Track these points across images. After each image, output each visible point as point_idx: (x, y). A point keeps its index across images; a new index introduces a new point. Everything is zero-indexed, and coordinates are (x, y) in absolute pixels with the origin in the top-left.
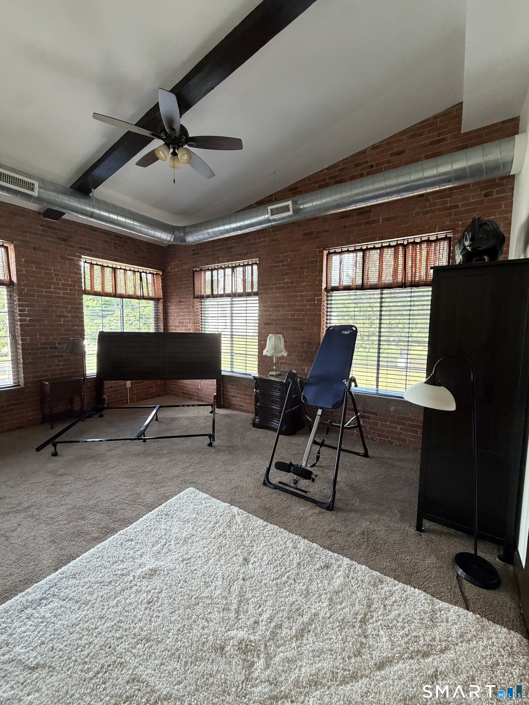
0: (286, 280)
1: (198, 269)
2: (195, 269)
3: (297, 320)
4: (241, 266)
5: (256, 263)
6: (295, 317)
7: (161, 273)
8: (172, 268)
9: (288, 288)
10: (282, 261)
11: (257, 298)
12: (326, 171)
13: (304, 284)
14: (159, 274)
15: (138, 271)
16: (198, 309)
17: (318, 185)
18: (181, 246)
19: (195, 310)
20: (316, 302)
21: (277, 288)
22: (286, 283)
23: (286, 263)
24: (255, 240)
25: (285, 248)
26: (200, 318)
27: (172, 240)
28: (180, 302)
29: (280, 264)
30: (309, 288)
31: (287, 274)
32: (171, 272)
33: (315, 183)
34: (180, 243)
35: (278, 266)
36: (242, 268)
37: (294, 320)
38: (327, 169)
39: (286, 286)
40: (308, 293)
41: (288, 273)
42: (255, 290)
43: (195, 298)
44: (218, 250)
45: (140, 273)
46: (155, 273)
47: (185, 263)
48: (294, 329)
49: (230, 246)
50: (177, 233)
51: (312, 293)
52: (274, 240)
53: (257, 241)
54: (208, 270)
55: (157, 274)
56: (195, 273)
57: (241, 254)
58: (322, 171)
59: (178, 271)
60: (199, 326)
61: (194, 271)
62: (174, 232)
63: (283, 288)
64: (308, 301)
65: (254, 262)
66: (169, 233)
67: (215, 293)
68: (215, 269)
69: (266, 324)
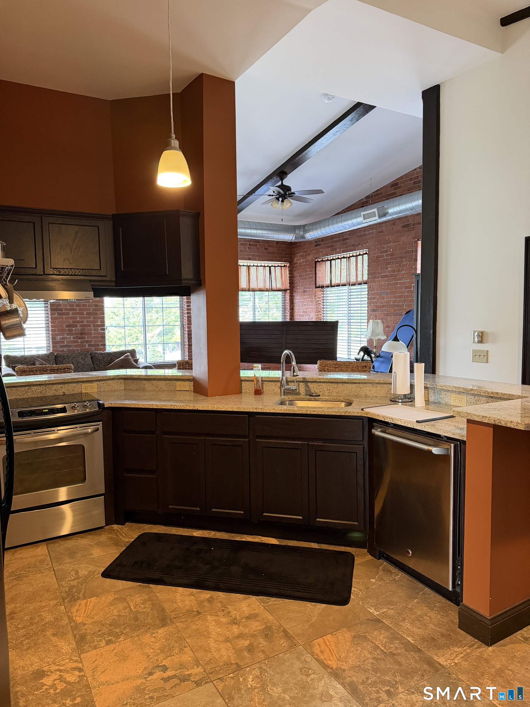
0: (389, 269)
1: (319, 260)
2: (317, 260)
3: (399, 306)
4: (354, 256)
5: (366, 254)
6: (396, 304)
7: (288, 265)
8: (299, 260)
9: (391, 276)
10: (387, 251)
11: (367, 287)
12: (418, 170)
13: (403, 272)
14: (286, 266)
15: (268, 266)
16: (319, 298)
17: (412, 182)
18: (303, 242)
19: (317, 299)
20: (412, 289)
21: (382, 277)
22: (389, 272)
23: (389, 253)
24: (365, 231)
25: (389, 239)
26: (322, 306)
27: (294, 238)
28: (304, 292)
29: (385, 254)
30: (406, 276)
31: (389, 264)
32: (297, 263)
33: (411, 180)
34: (300, 240)
35: (383, 256)
36: (355, 258)
37: (396, 306)
38: (419, 168)
39: (389, 274)
40: (406, 281)
41: (391, 262)
42: (366, 278)
43: (316, 287)
44: (336, 242)
45: (270, 267)
46: (283, 265)
47: (309, 254)
48: (395, 315)
49: (345, 237)
50: (297, 232)
51: (409, 280)
52: (379, 232)
53: (366, 233)
54: (328, 260)
55: (285, 266)
56: (317, 263)
57: (353, 245)
58: (415, 169)
59: (303, 262)
60: (320, 315)
61: (316, 262)
62: (295, 232)
63: (387, 276)
64: (406, 287)
65: (365, 252)
66: (290, 233)
67: (333, 283)
68: (333, 259)
69: (373, 310)
